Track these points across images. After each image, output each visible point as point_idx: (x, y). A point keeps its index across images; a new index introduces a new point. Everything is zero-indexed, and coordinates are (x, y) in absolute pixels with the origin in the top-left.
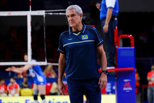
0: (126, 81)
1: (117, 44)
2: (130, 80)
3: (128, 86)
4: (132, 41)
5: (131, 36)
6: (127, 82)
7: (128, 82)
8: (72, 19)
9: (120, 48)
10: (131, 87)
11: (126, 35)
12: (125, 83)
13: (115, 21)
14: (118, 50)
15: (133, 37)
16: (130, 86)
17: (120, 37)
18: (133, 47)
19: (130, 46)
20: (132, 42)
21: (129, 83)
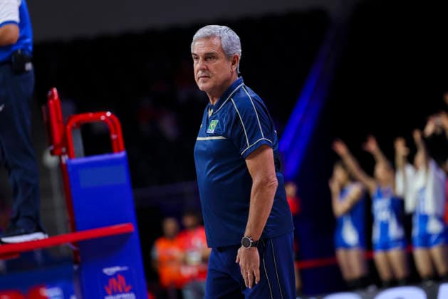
0: (110, 271)
1: (64, 150)
2: (125, 268)
3: (120, 290)
4: (116, 133)
5: (109, 114)
6: (116, 275)
7: (118, 273)
8: (205, 67)
9: (75, 161)
10: (130, 291)
11: (91, 115)
12: (107, 278)
13: (28, 72)
14: (70, 169)
15: (116, 120)
16: (127, 290)
17: (73, 123)
18: (119, 151)
19: (111, 151)
20: (114, 137)
21: (122, 279)
